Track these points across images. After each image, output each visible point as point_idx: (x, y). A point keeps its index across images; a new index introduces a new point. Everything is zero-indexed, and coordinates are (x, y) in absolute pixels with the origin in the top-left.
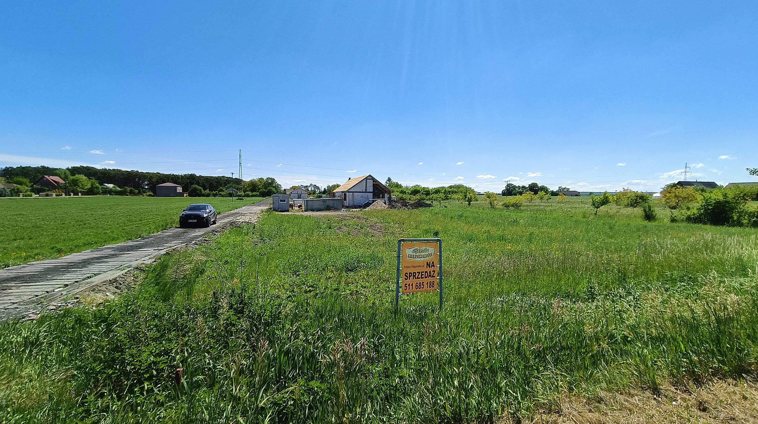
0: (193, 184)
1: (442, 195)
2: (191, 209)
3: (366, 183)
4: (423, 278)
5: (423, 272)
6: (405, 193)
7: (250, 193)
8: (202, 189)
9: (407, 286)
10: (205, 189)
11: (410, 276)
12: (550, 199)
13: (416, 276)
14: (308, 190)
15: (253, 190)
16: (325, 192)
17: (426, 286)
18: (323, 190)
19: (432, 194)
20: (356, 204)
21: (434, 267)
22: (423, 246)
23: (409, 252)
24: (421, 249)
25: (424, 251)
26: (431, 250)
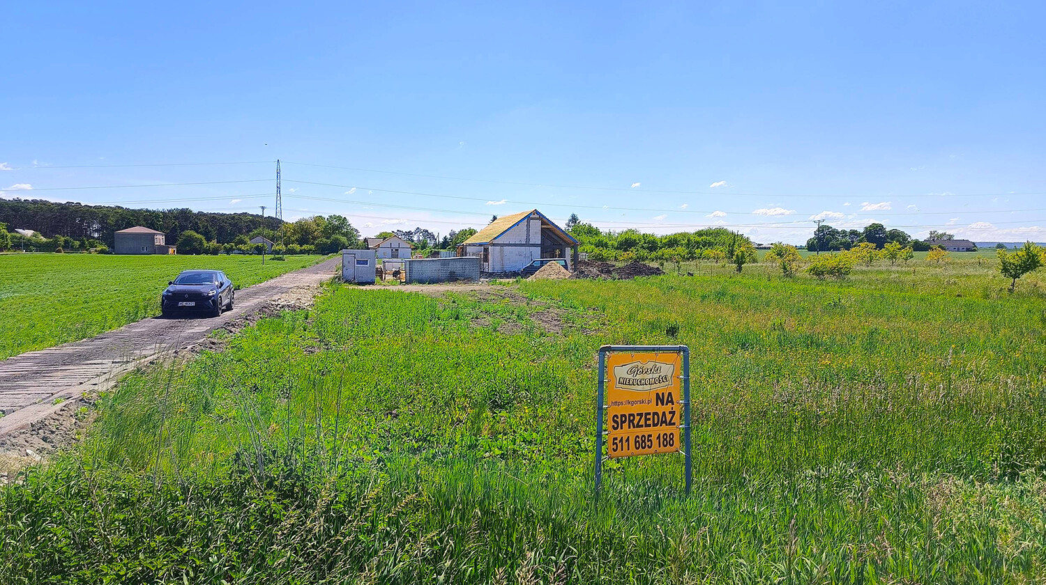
0: (183, 228)
1: (682, 250)
2: (183, 281)
3: (528, 226)
4: (649, 426)
5: (649, 414)
6: (605, 245)
7: (297, 247)
8: (203, 238)
9: (617, 441)
10: (209, 240)
11: (623, 422)
12: (912, 257)
13: (635, 422)
14: (413, 241)
15: (302, 242)
16: (445, 244)
17: (655, 442)
18: (441, 240)
19: (661, 248)
20: (508, 268)
21: (673, 404)
22: (648, 362)
23: (621, 372)
24: (646, 366)
25: (651, 370)
26: (666, 370)
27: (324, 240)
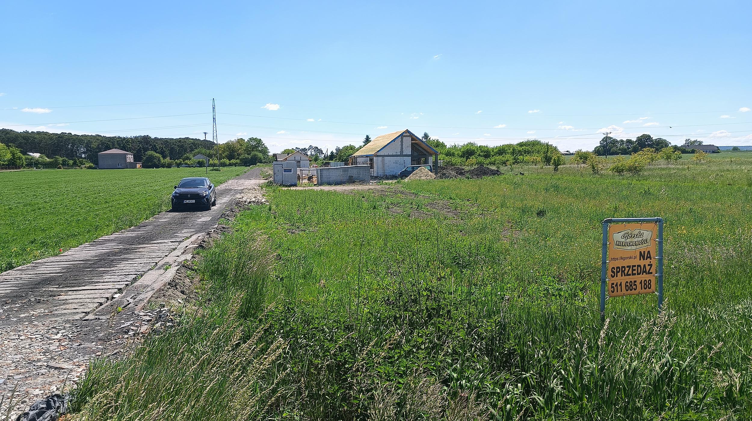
3: (402, 141)
4: (635, 274)
5: (635, 266)
6: (453, 155)
7: (227, 161)
8: (161, 156)
9: (614, 286)
10: (164, 157)
11: (618, 272)
13: (626, 272)
15: (230, 157)
16: (332, 157)
17: (639, 286)
18: (329, 154)
20: (388, 173)
21: (651, 259)
22: (635, 229)
23: (618, 237)
24: (634, 233)
25: (637, 236)
26: (647, 235)
27: (246, 156)
